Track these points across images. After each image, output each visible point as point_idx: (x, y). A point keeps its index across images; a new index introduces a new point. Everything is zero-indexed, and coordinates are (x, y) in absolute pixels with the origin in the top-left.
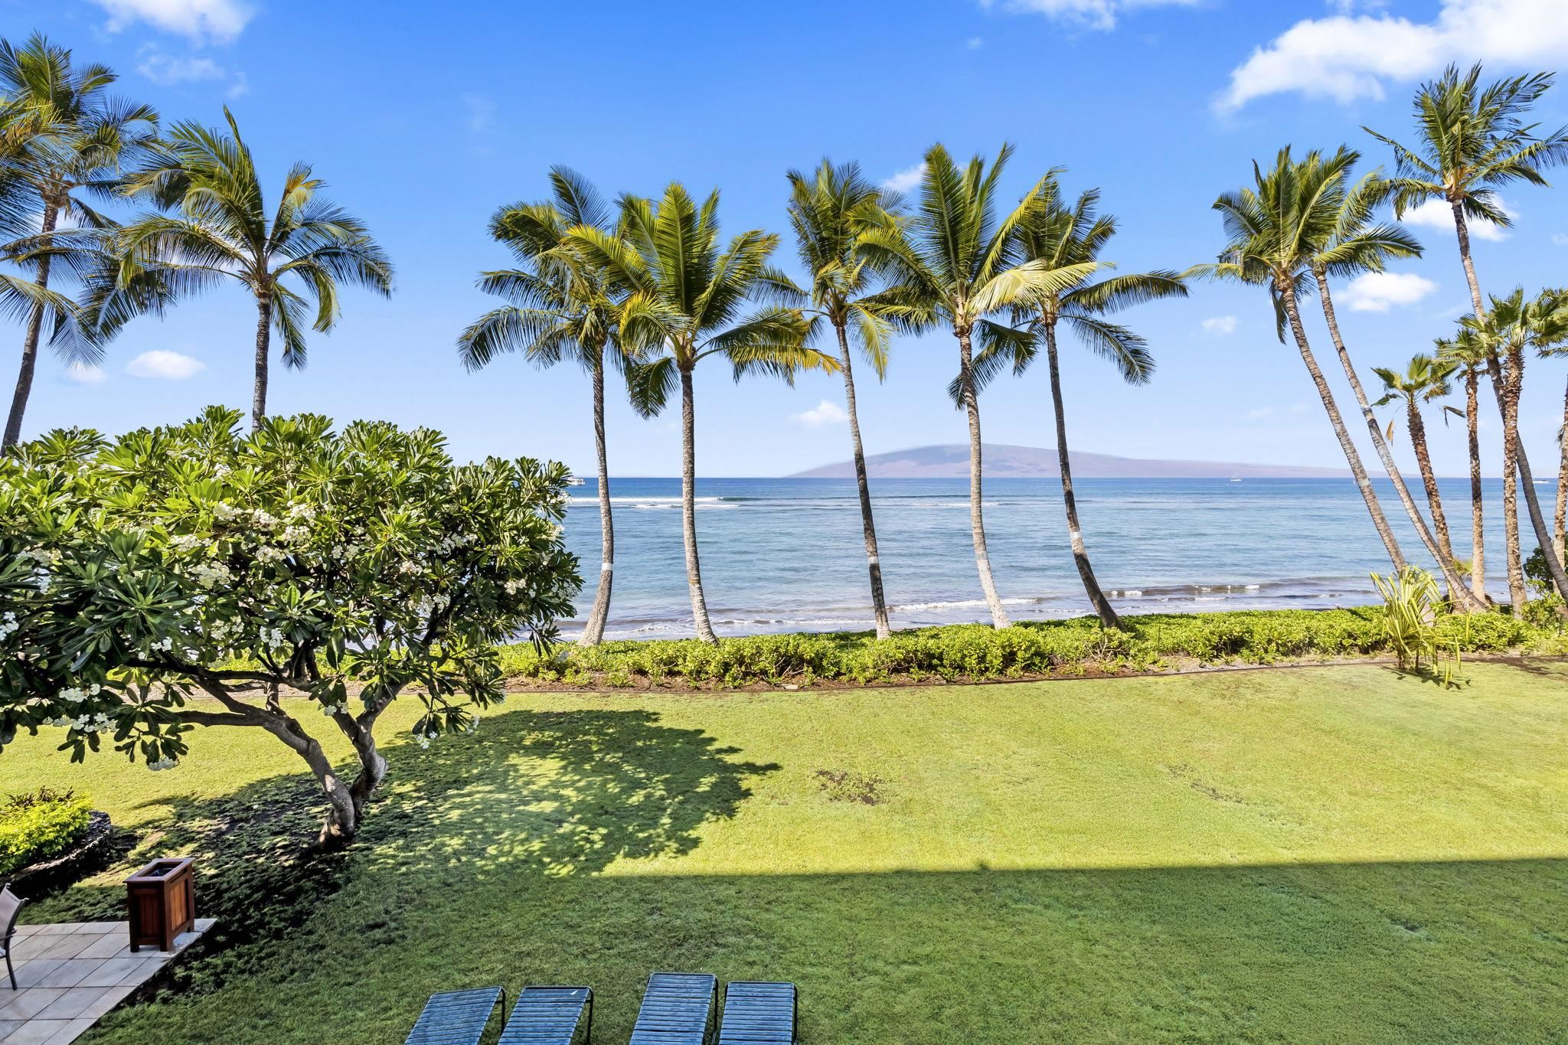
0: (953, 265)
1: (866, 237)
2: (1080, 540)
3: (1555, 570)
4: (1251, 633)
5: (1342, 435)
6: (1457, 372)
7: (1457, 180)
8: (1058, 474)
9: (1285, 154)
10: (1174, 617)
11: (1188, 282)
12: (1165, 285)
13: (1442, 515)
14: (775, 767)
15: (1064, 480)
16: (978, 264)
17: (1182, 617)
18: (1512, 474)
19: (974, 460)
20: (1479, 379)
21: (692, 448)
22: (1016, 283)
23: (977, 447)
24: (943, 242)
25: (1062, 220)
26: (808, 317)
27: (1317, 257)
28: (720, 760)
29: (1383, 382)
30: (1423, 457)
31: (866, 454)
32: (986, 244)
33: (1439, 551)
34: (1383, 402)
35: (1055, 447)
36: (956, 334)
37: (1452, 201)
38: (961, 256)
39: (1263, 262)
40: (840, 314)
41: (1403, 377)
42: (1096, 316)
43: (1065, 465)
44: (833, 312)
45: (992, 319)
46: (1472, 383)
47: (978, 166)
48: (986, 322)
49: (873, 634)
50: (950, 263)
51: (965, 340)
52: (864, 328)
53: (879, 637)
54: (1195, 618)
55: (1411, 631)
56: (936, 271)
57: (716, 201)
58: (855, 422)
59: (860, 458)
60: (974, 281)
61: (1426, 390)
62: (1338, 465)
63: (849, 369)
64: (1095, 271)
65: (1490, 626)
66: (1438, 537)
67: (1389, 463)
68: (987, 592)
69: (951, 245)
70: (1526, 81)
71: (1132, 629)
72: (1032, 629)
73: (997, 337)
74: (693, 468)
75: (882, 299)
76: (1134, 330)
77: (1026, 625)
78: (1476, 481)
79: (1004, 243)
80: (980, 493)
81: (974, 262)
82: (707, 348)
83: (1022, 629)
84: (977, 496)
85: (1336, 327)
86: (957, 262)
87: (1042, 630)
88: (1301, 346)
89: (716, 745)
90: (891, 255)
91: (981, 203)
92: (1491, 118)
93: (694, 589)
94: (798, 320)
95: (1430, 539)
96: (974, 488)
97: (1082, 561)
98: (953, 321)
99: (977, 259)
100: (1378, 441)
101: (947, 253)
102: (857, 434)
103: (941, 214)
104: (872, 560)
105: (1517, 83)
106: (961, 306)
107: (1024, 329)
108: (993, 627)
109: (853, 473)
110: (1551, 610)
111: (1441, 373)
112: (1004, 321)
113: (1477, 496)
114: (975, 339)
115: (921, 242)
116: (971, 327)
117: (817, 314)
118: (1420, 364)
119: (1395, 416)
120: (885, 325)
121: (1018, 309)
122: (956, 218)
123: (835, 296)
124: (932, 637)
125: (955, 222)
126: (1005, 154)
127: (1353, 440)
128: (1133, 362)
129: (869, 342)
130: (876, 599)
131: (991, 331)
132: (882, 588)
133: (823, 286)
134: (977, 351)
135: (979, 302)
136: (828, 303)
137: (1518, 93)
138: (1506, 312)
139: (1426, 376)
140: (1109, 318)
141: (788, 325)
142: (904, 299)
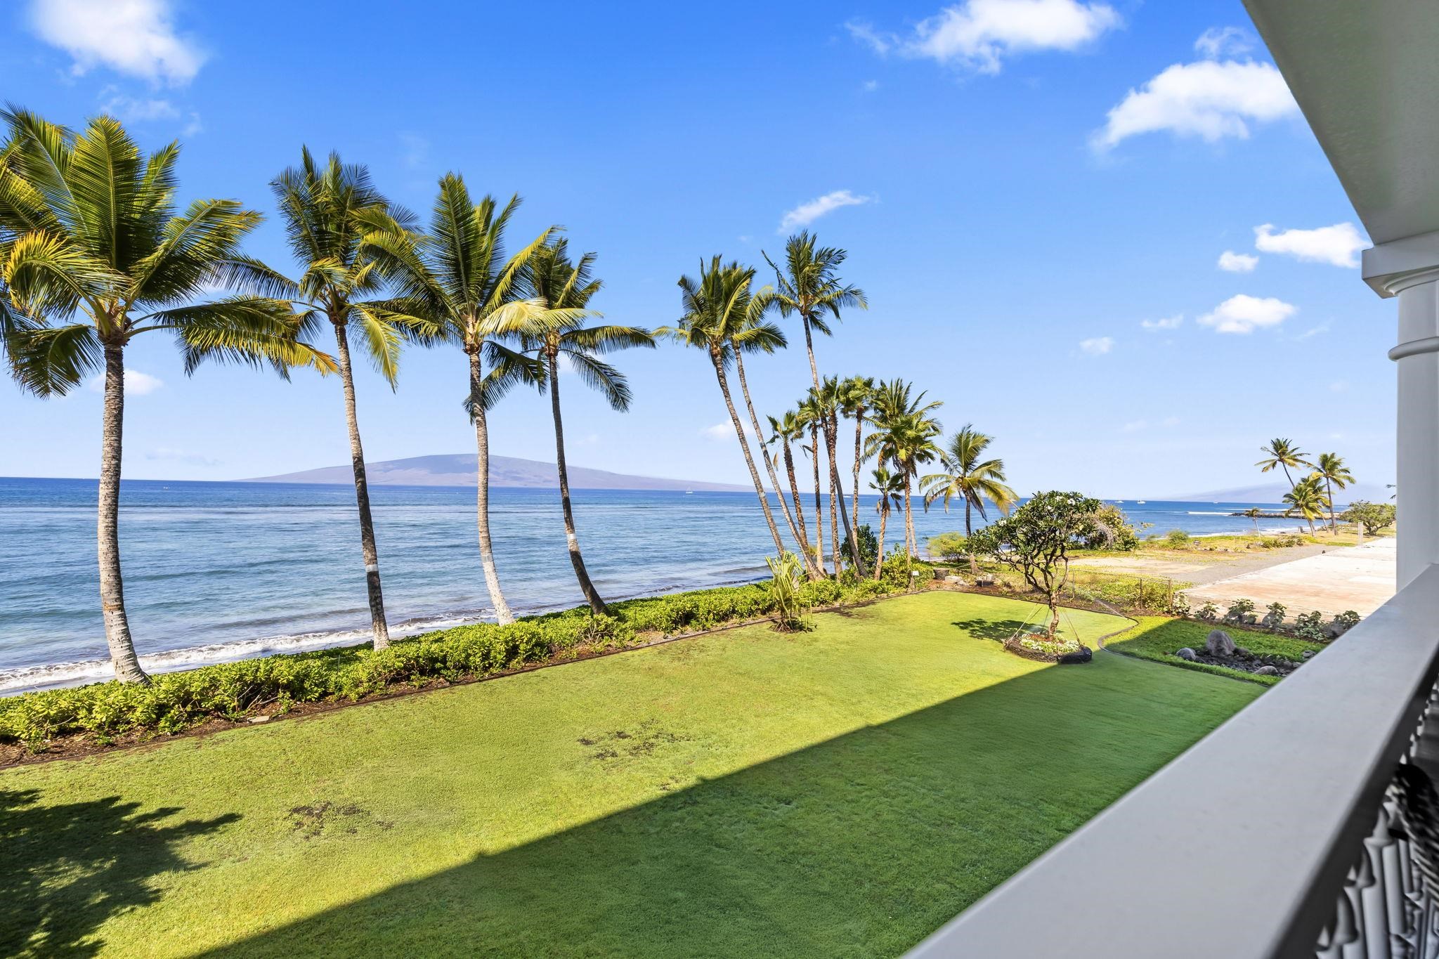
0: (464, 287)
1: (372, 238)
2: (575, 541)
3: (854, 550)
4: (697, 607)
5: (750, 461)
6: (808, 425)
7: (806, 302)
8: (557, 485)
9: (716, 261)
10: (646, 601)
11: (656, 339)
12: (639, 338)
13: (802, 517)
14: (231, 818)
15: (562, 489)
16: (488, 291)
17: (652, 600)
18: (834, 490)
19: (481, 469)
20: (818, 430)
21: (119, 440)
22: (521, 314)
23: (485, 457)
24: (455, 264)
25: (566, 271)
26: (300, 310)
27: (736, 336)
28: (143, 829)
29: (770, 425)
30: (792, 478)
31: (366, 461)
32: (496, 275)
33: (801, 541)
34: (773, 441)
35: (555, 461)
36: (466, 351)
37: (803, 315)
38: (472, 280)
39: (703, 333)
40: (340, 313)
41: (782, 427)
42: (589, 353)
43: (563, 477)
44: (332, 309)
45: (498, 342)
46: (815, 432)
47: (489, 205)
48: (495, 344)
49: (369, 645)
50: (461, 285)
51: (475, 358)
52: (370, 333)
53: (376, 648)
54: (661, 600)
55: (788, 595)
56: (448, 291)
57: (174, 156)
58: (355, 425)
59: (359, 460)
60: (485, 305)
61: (793, 434)
62: (747, 483)
63: (349, 369)
64: (590, 316)
65: (826, 588)
66: (800, 532)
67: (775, 482)
68: (492, 592)
69: (462, 268)
70: (835, 252)
71: (616, 613)
72: (534, 623)
73: (510, 362)
74: (118, 466)
75: (394, 307)
76: (618, 368)
77: (527, 619)
78: (818, 494)
79: (513, 277)
80: (486, 499)
81: (484, 288)
82: (149, 322)
83: (525, 624)
84: (483, 502)
85: (746, 386)
86: (468, 285)
87: (543, 622)
88: (726, 397)
89: (140, 811)
90: (399, 264)
91: (492, 238)
92: (820, 270)
93: (113, 618)
94: (285, 310)
95: (797, 533)
96: (481, 495)
97: (576, 557)
98: (464, 338)
99: (487, 289)
100: (769, 467)
101: (458, 275)
102: (357, 438)
103: (453, 238)
104: (371, 568)
105: (831, 252)
106: (471, 326)
107: (533, 355)
108: (498, 625)
109: (350, 479)
110: (852, 576)
111: (800, 425)
112: (514, 346)
113: (818, 505)
114: (484, 357)
115: (432, 258)
116: (480, 346)
117: (313, 309)
118: (790, 417)
119: (777, 449)
120: (395, 333)
121: (526, 338)
122: (467, 245)
123: (335, 294)
124: (436, 641)
125: (466, 249)
126: (515, 203)
127: (755, 465)
128: (618, 395)
129: (377, 347)
130: (374, 609)
131: (500, 354)
132: (381, 597)
133: (318, 279)
134: (486, 371)
135: (488, 325)
136: (325, 299)
137: (832, 257)
138: (830, 390)
139: (793, 426)
140: (599, 357)
141: (272, 314)
142: (413, 310)
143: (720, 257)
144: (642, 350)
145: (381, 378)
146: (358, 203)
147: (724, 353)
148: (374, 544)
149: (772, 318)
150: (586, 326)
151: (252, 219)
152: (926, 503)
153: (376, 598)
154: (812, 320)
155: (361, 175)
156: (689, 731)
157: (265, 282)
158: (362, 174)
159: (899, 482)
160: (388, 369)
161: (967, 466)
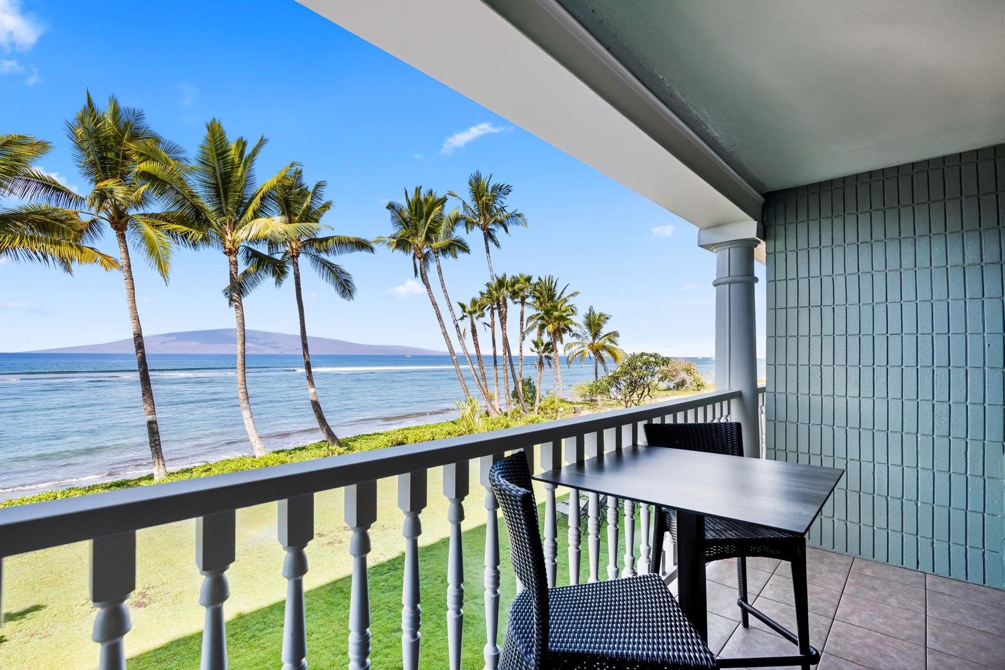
0: (223, 205)
1: (144, 166)
2: (315, 393)
3: (519, 395)
4: (406, 438)
5: (445, 333)
6: (487, 307)
7: (484, 222)
8: (301, 352)
9: (418, 190)
10: (370, 435)
11: (374, 245)
12: (361, 245)
13: (484, 373)
15: (304, 356)
16: (242, 208)
17: (375, 434)
18: (505, 354)
19: (240, 342)
20: (494, 311)
22: (267, 227)
23: (242, 333)
24: (216, 188)
25: (303, 193)
26: (85, 218)
27: (435, 245)
29: (461, 309)
30: (477, 345)
31: (144, 334)
32: (250, 197)
33: (483, 389)
34: (462, 319)
36: (225, 253)
37: (483, 230)
38: (230, 200)
39: (408, 242)
40: (120, 221)
41: (469, 308)
42: (323, 256)
43: (305, 346)
44: (113, 218)
45: (251, 246)
46: (492, 313)
47: (242, 144)
48: (250, 249)
49: (150, 477)
50: (221, 203)
51: (233, 258)
52: (146, 238)
53: (156, 478)
54: (382, 434)
55: (470, 428)
56: (209, 207)
58: (134, 308)
59: (138, 336)
60: (240, 219)
61: (477, 314)
62: (444, 349)
63: (129, 266)
64: (324, 228)
65: (499, 422)
66: (482, 383)
67: (464, 348)
68: (249, 432)
69: (221, 190)
70: (504, 187)
71: (347, 445)
72: (281, 454)
73: (261, 262)
75: (165, 218)
76: (346, 268)
77: (278, 452)
78: (495, 355)
79: (262, 199)
80: (244, 364)
81: (239, 206)
83: (276, 455)
84: (242, 366)
85: (443, 280)
86: (227, 204)
87: (291, 454)
88: (427, 288)
90: (168, 186)
91: (245, 168)
92: (494, 198)
94: (72, 219)
95: (480, 384)
96: (239, 361)
97: (316, 405)
98: (224, 244)
99: (241, 207)
100: (460, 337)
101: (218, 195)
102: (137, 319)
103: (214, 168)
104: (150, 417)
105: (501, 186)
106: (229, 234)
107: (278, 257)
108: (254, 457)
109: (132, 350)
110: (519, 412)
111: (482, 307)
112: (263, 249)
113: (495, 364)
114: (240, 258)
115: (197, 183)
116: (237, 250)
117: (96, 217)
118: (474, 302)
119: (465, 325)
120: (166, 239)
121: (272, 244)
122: (225, 173)
123: (116, 207)
124: (205, 471)
125: (226, 178)
126: (262, 142)
127: (450, 337)
128: (345, 287)
129: (152, 249)
130: (153, 449)
131: (253, 255)
132: (159, 439)
133: (102, 196)
134: (242, 267)
135: (242, 234)
136: (107, 211)
137: (502, 190)
138: (501, 283)
139: (476, 309)
140: (332, 259)
141: (62, 222)
142: (182, 220)
143: (421, 187)
144: (363, 254)
145: (156, 273)
146: (134, 137)
147: (425, 258)
148: (153, 399)
149: (460, 232)
150: (320, 236)
151: (42, 147)
152: (568, 361)
153: (155, 441)
154: (489, 235)
155: (137, 116)
156: (395, 522)
157: (54, 195)
158: (139, 116)
159: (549, 347)
160: (162, 267)
161: (595, 335)
